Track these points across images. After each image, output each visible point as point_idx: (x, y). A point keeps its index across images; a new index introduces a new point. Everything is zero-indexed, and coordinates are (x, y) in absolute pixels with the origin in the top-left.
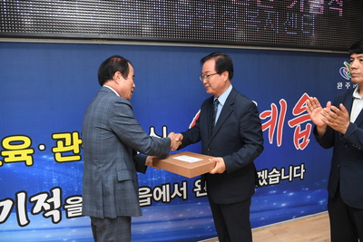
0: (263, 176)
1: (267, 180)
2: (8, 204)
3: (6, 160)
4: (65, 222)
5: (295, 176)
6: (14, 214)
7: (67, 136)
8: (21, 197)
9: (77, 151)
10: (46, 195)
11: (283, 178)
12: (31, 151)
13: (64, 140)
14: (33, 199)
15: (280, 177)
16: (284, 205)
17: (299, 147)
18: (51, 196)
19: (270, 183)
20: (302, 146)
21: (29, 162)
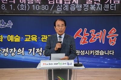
0: (97, 52)
1: (99, 53)
2: (31, 50)
3: (32, 40)
4: (42, 56)
5: (110, 54)
6: (32, 52)
7: (44, 36)
8: (34, 48)
9: (46, 39)
10: (39, 49)
11: (105, 53)
12: (37, 39)
13: (44, 37)
14: (36, 50)
15: (104, 53)
16: (106, 63)
17: (111, 44)
18: (40, 49)
19: (100, 54)
20: (112, 44)
21: (36, 41)
